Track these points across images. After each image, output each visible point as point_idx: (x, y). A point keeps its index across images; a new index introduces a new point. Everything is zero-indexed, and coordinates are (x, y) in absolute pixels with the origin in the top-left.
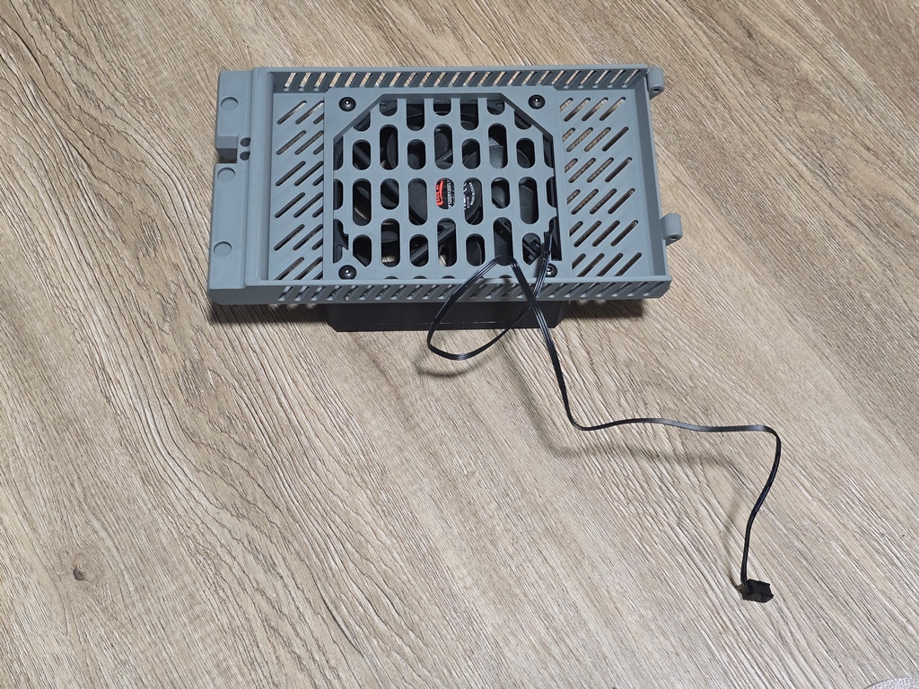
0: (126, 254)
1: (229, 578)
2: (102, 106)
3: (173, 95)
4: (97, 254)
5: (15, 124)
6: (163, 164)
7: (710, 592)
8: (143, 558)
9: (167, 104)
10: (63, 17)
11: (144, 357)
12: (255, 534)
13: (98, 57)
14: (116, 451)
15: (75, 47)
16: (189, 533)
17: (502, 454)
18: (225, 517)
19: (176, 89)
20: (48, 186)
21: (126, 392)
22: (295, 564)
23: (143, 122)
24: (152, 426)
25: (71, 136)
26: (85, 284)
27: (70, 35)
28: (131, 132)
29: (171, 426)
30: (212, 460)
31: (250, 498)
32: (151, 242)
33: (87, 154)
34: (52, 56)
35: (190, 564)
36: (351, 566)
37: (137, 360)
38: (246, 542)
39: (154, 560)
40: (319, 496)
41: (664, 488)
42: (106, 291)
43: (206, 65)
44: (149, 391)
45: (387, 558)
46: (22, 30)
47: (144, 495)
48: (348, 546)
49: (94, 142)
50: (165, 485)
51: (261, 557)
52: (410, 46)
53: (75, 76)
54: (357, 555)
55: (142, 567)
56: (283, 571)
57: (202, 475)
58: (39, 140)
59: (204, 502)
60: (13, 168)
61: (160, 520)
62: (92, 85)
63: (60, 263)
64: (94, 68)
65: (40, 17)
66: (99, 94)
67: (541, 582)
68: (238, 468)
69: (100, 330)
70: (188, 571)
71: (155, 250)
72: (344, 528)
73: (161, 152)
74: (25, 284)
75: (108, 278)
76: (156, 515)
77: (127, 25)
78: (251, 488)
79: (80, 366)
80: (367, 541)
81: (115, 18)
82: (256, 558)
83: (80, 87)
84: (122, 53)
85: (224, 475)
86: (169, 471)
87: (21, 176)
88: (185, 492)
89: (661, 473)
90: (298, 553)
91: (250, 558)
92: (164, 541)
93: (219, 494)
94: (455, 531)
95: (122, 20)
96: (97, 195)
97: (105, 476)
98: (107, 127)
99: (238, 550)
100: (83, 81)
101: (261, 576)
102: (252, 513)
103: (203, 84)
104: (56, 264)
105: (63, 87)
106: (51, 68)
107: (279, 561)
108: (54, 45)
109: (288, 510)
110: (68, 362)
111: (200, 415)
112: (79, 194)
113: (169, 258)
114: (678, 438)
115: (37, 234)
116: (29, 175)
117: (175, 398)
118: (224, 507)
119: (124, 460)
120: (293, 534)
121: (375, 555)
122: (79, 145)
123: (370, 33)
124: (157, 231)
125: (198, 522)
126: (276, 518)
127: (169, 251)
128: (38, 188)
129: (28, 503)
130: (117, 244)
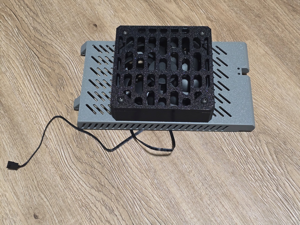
0: (53, 90)
1: (95, 216)
2: (43, 35)
3: (69, 30)
4: (42, 90)
5: (10, 43)
6: (66, 55)
7: (292, 218)
8: (61, 209)
9: (67, 33)
10: (28, 3)
11: (60, 129)
12: (105, 198)
13: (41, 17)
14: (50, 166)
15: (33, 14)
16: (79, 199)
17: (203, 163)
18: (93, 191)
19: (70, 27)
20: (23, 65)
21: (53, 143)
22: (121, 210)
23: (58, 40)
24: (64, 156)
25: (31, 47)
26: (37, 102)
27: (31, 10)
28: (54, 44)
29: (71, 156)
30: (87, 169)
31: (103, 184)
32: (62, 85)
33: (37, 53)
34: (24, 18)
35: (80, 211)
36: (144, 210)
37: (57, 130)
38: (102, 202)
39: (65, 210)
40: (130, 182)
41: (270, 175)
42: (45, 104)
43: (81, 18)
44: (63, 142)
45: (158, 206)
46: (13, 9)
47: (61, 183)
48: (142, 202)
49: (40, 48)
50: (69, 179)
51: (108, 208)
52: (158, 7)
53: (33, 25)
54: (146, 206)
55: (61, 213)
56: (117, 213)
57: (84, 175)
58: (19, 49)
59: (85, 186)
60: (10, 59)
61: (67, 194)
62: (39, 28)
63: (27, 94)
64: (40, 21)
65: (19, 4)
66: (41, 31)
67: (222, 215)
68: (98, 172)
69: (43, 119)
70: (79, 214)
71: (64, 88)
72: (141, 195)
73: (65, 51)
74: (15, 103)
75: (46, 99)
76: (66, 192)
77: (52, 5)
78: (103, 180)
79: (36, 133)
80: (150, 200)
81: (47, 3)
82: (106, 208)
83: (35, 28)
84: (50, 15)
85: (92, 174)
86: (71, 174)
87: (13, 62)
88: (77, 182)
89: (268, 168)
90: (122, 206)
91: (104, 208)
92: (69, 202)
93: (90, 182)
94: (185, 195)
95: (50, 3)
96: (41, 68)
97: (46, 176)
98: (45, 42)
99: (98, 205)
100: (36, 26)
101: (108, 215)
102: (104, 190)
103: (80, 25)
104: (26, 95)
105: (28, 29)
106: (23, 22)
107: (115, 209)
108: (25, 14)
109: (118, 188)
110: (31, 132)
111: (82, 151)
112: (34, 68)
113: (69, 91)
114: (274, 154)
115: (19, 84)
116: (16, 62)
117: (73, 145)
118: (93, 187)
119: (53, 170)
120: (120, 198)
121: (153, 206)
122: (34, 50)
123: (143, 4)
124: (64, 81)
125: (83, 194)
126: (113, 191)
127: (69, 88)
128: (19, 67)
129: (16, 188)
130: (49, 86)
